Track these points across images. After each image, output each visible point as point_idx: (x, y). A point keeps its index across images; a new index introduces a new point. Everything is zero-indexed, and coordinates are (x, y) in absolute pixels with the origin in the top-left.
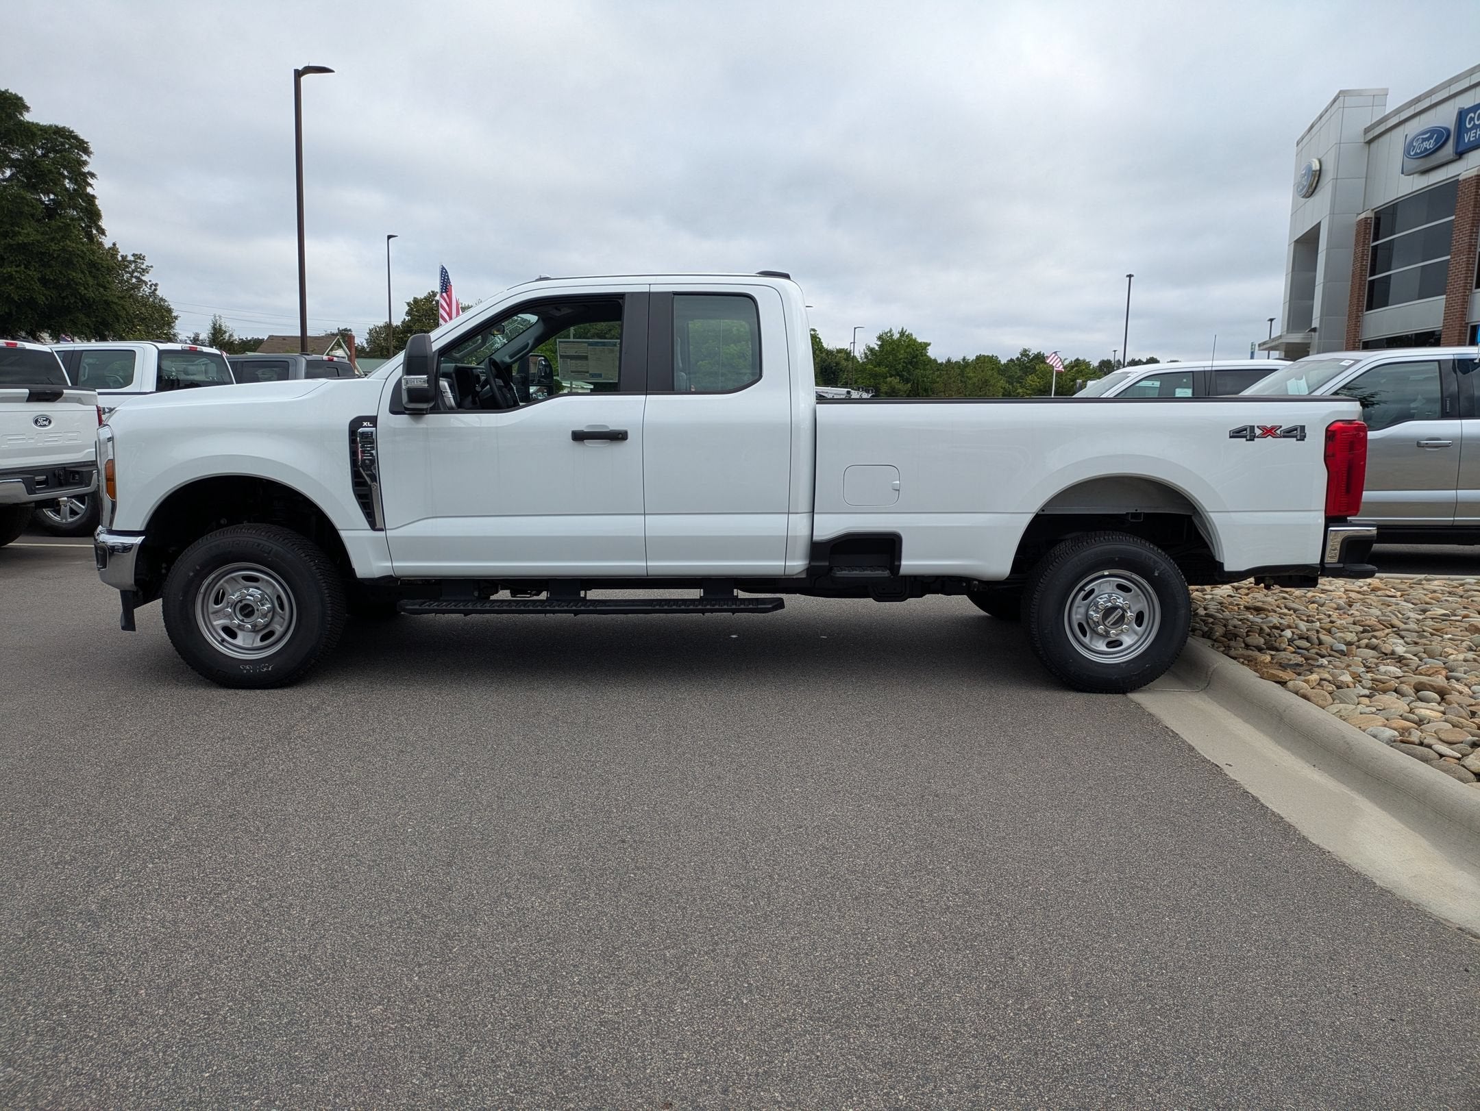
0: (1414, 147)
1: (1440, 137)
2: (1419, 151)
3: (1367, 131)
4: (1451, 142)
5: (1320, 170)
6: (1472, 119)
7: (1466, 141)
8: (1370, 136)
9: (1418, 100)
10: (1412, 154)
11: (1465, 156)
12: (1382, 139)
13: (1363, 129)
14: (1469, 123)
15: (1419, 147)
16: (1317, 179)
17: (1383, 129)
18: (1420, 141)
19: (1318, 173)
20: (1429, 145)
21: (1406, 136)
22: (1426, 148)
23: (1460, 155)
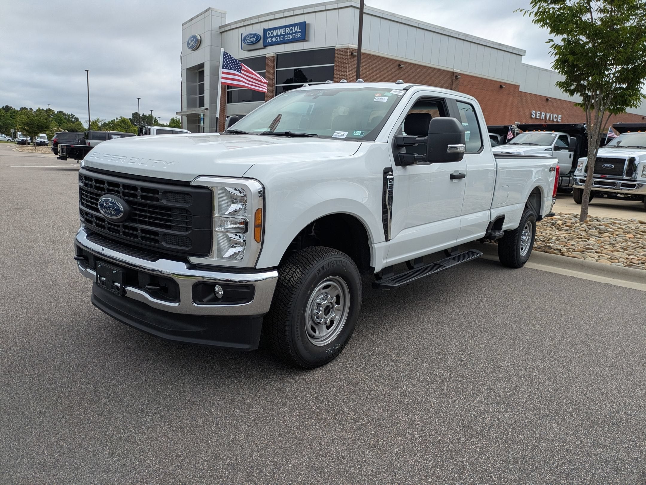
0: (247, 40)
1: (257, 38)
2: (249, 42)
3: (221, 27)
4: (262, 41)
5: (201, 40)
6: (269, 34)
7: (268, 42)
8: (223, 30)
9: (245, 20)
10: (246, 42)
11: (267, 48)
12: (228, 32)
13: (219, 26)
14: (268, 35)
15: (249, 40)
16: (199, 43)
17: (229, 29)
18: (249, 38)
19: (200, 41)
20: (253, 40)
21: (242, 34)
22: (252, 41)
23: (265, 47)
